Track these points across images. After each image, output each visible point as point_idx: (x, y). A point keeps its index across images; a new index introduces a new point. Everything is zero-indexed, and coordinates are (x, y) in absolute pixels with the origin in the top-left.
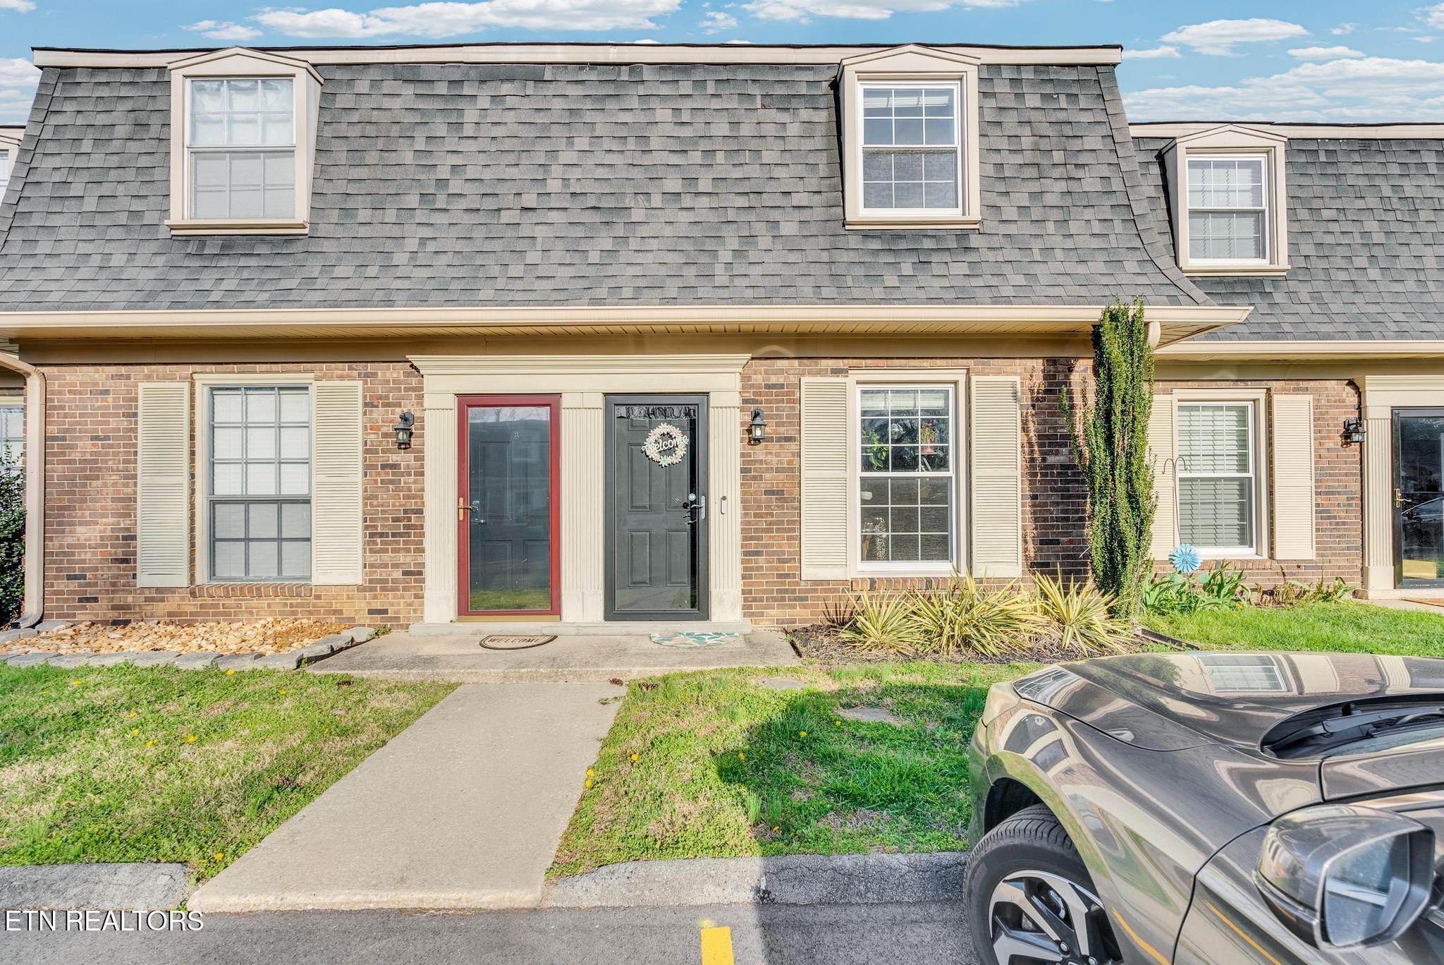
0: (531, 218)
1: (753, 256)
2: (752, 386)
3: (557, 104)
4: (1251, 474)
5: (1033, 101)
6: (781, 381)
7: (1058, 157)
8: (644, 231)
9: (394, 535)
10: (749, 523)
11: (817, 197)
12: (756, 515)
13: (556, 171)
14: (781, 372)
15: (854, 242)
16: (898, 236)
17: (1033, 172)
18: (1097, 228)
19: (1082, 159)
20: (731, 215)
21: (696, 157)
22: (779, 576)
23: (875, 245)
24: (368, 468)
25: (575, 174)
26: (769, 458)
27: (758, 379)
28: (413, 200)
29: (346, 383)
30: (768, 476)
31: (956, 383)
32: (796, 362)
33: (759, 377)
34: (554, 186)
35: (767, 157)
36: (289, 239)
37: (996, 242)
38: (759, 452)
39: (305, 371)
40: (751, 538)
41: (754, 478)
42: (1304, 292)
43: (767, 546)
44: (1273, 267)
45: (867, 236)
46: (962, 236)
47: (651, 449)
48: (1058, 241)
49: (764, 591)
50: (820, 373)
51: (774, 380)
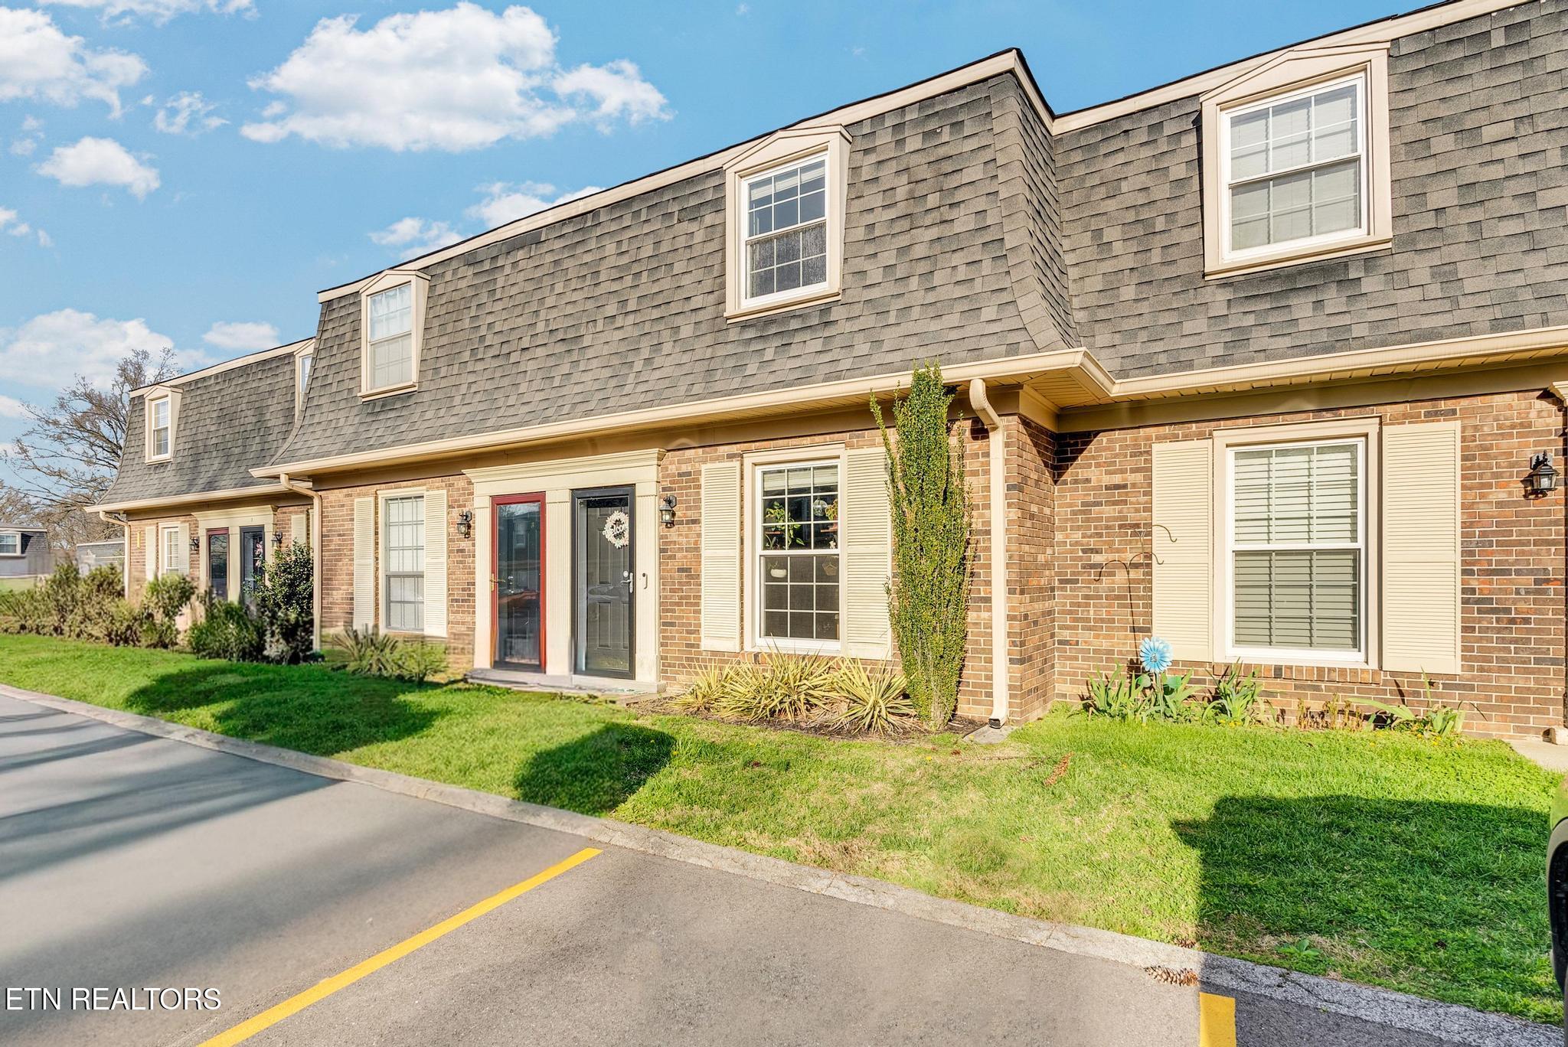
0: (527, 355)
1: (657, 363)
2: (668, 476)
3: (549, 258)
5: (914, 143)
6: (689, 469)
7: (933, 200)
8: (590, 353)
9: (463, 601)
10: (666, 597)
11: (711, 296)
12: (671, 590)
13: (543, 315)
14: (689, 460)
15: (733, 334)
16: (770, 321)
17: (905, 224)
18: (962, 273)
19: (959, 196)
20: (647, 328)
21: (628, 281)
22: (687, 645)
23: (750, 334)
24: (450, 552)
25: (554, 313)
26: (681, 539)
27: (673, 469)
28: (466, 356)
29: (436, 492)
30: (678, 555)
31: (839, 458)
32: (700, 451)
33: (674, 467)
34: (541, 327)
35: (678, 268)
36: (410, 395)
37: (856, 310)
38: (673, 534)
39: (420, 485)
40: (668, 611)
41: (670, 557)
43: (679, 618)
45: (745, 326)
46: (826, 310)
47: (609, 533)
48: (920, 297)
49: (677, 658)
50: (718, 459)
51: (684, 468)
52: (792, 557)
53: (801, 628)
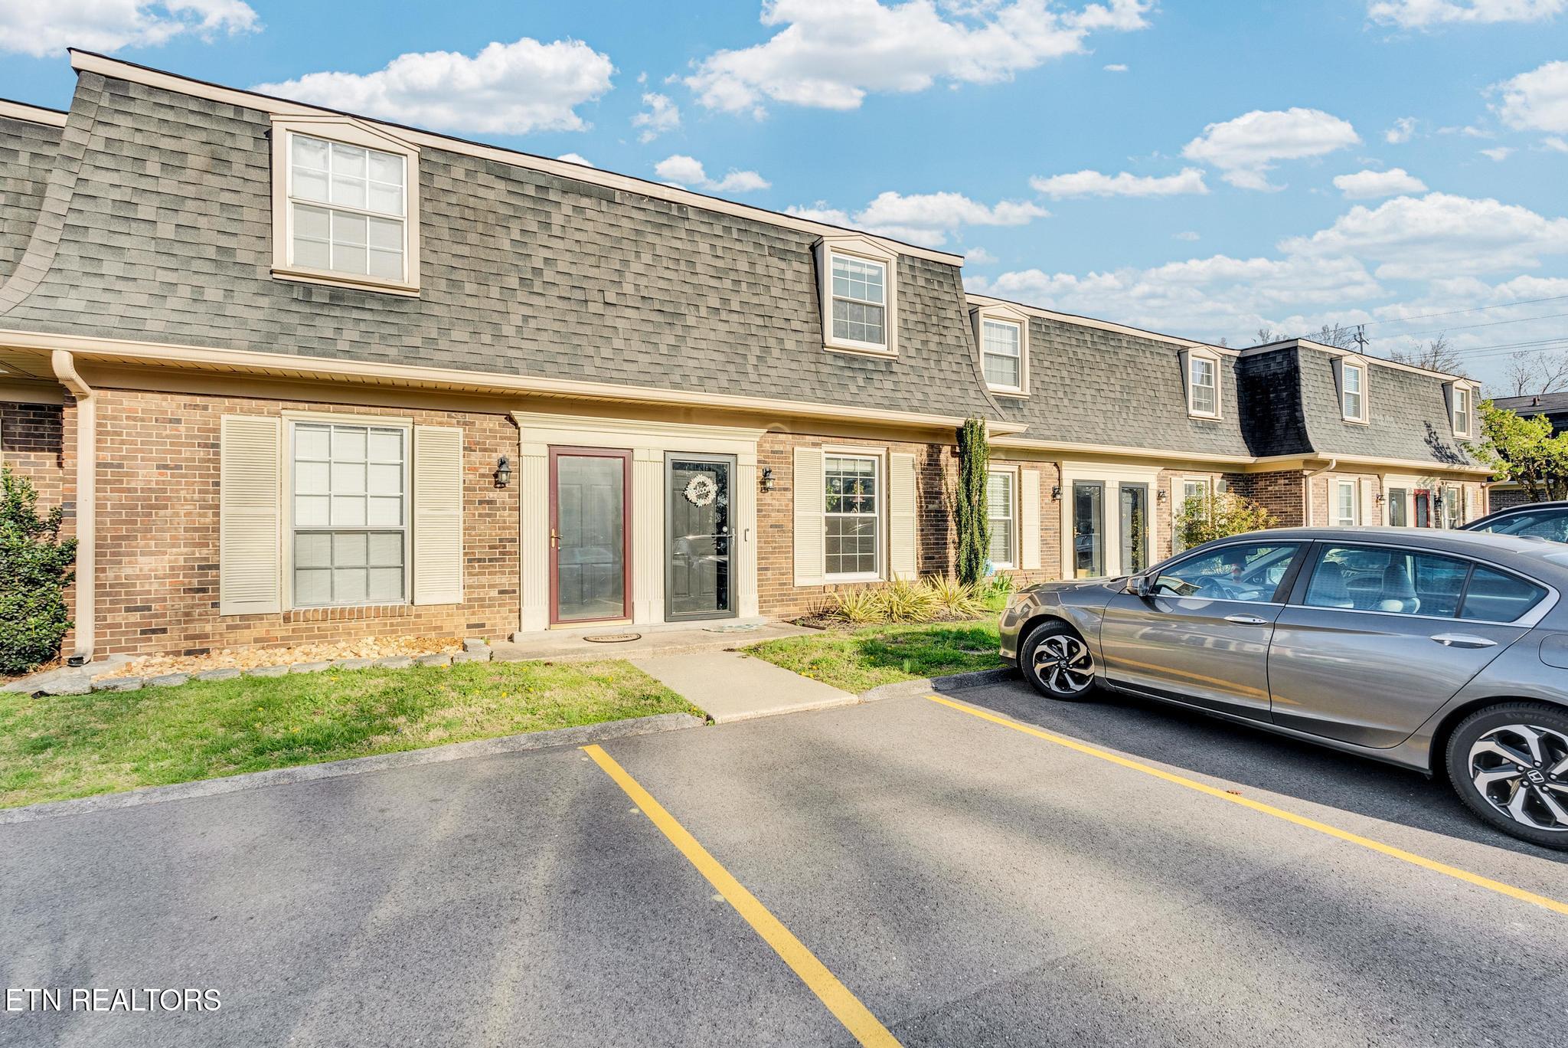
0: (610, 312)
1: (771, 362)
2: (763, 451)
3: (625, 223)
4: (1011, 518)
5: (921, 282)
6: (781, 449)
7: (934, 320)
8: (695, 333)
9: (490, 560)
10: (761, 547)
11: (806, 324)
12: (765, 542)
13: (629, 277)
14: (782, 442)
15: (829, 359)
16: (853, 359)
17: (921, 327)
18: (955, 367)
19: (947, 323)
20: (754, 330)
21: (728, 284)
22: (781, 584)
23: (841, 363)
24: (467, 502)
25: (643, 281)
26: (774, 502)
27: (767, 446)
28: (513, 282)
29: (445, 429)
30: (773, 514)
31: (879, 456)
32: (791, 436)
33: (768, 445)
34: (628, 288)
35: (775, 292)
36: (400, 300)
37: (906, 370)
38: (768, 497)
40: (763, 559)
41: (764, 516)
42: (1037, 408)
43: (772, 563)
44: (1023, 393)
45: (836, 356)
46: (888, 363)
47: (692, 494)
48: (936, 373)
49: (771, 596)
50: (804, 445)
51: (777, 448)
52: (843, 518)
53: (850, 566)
